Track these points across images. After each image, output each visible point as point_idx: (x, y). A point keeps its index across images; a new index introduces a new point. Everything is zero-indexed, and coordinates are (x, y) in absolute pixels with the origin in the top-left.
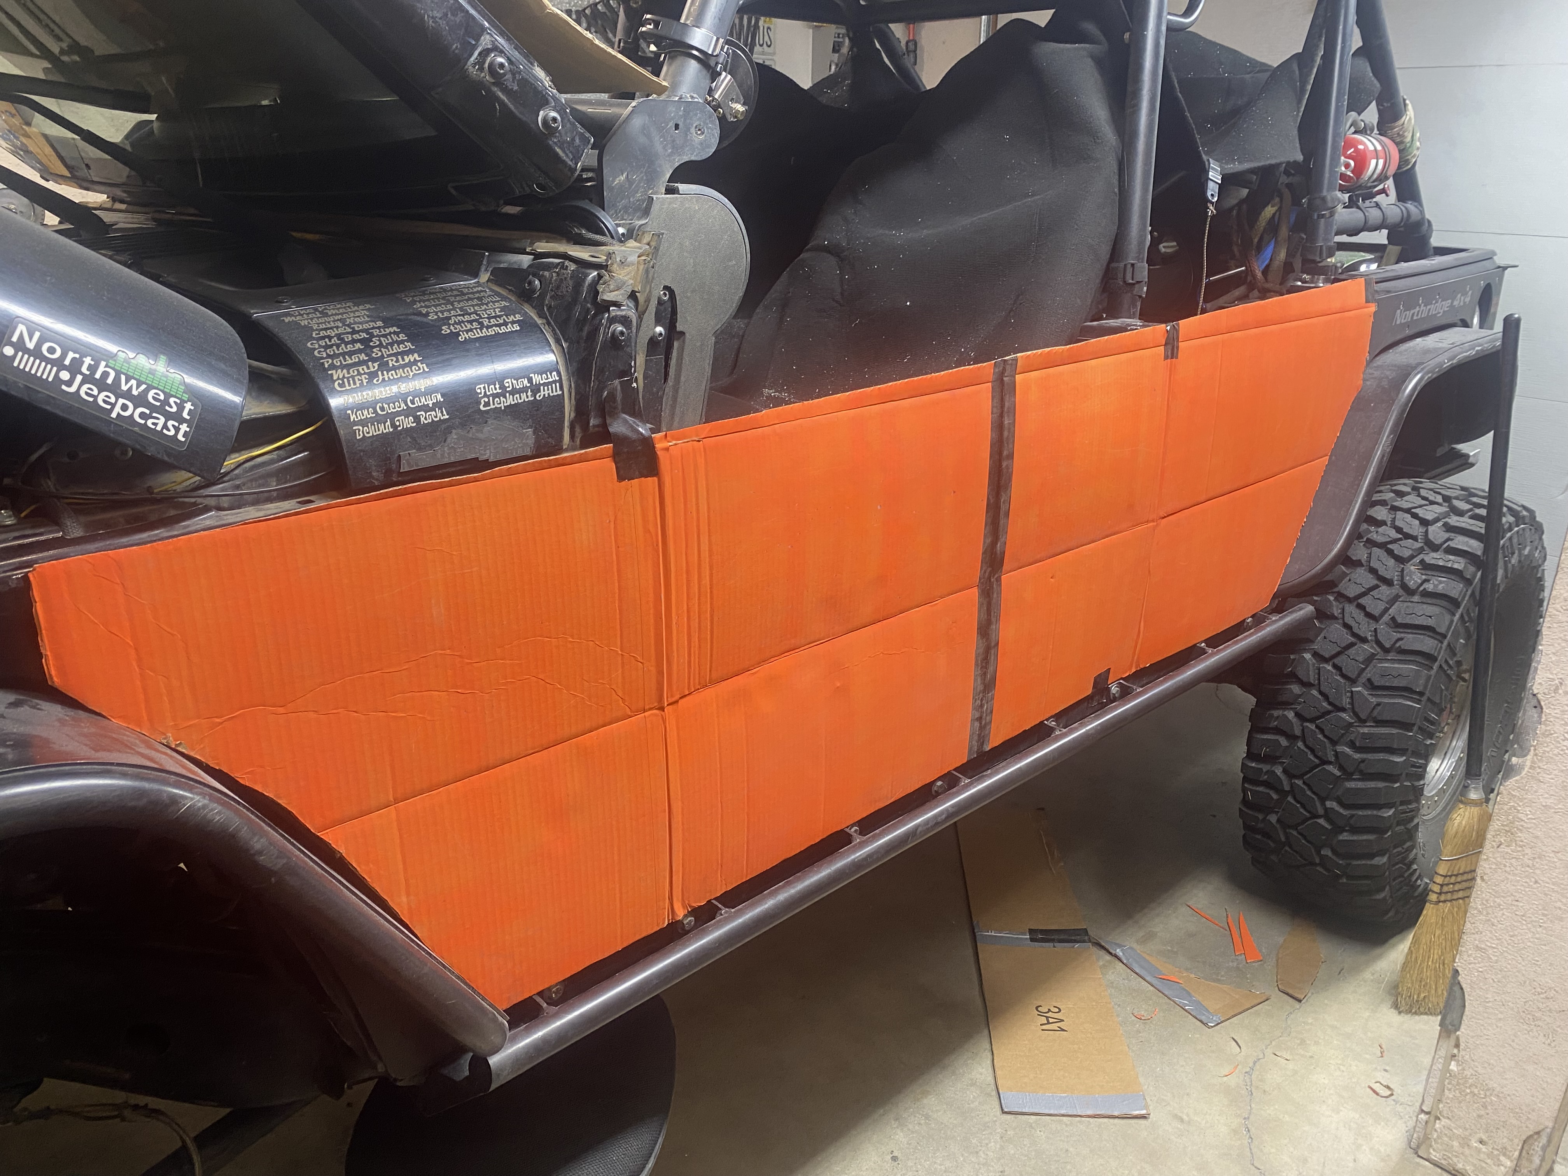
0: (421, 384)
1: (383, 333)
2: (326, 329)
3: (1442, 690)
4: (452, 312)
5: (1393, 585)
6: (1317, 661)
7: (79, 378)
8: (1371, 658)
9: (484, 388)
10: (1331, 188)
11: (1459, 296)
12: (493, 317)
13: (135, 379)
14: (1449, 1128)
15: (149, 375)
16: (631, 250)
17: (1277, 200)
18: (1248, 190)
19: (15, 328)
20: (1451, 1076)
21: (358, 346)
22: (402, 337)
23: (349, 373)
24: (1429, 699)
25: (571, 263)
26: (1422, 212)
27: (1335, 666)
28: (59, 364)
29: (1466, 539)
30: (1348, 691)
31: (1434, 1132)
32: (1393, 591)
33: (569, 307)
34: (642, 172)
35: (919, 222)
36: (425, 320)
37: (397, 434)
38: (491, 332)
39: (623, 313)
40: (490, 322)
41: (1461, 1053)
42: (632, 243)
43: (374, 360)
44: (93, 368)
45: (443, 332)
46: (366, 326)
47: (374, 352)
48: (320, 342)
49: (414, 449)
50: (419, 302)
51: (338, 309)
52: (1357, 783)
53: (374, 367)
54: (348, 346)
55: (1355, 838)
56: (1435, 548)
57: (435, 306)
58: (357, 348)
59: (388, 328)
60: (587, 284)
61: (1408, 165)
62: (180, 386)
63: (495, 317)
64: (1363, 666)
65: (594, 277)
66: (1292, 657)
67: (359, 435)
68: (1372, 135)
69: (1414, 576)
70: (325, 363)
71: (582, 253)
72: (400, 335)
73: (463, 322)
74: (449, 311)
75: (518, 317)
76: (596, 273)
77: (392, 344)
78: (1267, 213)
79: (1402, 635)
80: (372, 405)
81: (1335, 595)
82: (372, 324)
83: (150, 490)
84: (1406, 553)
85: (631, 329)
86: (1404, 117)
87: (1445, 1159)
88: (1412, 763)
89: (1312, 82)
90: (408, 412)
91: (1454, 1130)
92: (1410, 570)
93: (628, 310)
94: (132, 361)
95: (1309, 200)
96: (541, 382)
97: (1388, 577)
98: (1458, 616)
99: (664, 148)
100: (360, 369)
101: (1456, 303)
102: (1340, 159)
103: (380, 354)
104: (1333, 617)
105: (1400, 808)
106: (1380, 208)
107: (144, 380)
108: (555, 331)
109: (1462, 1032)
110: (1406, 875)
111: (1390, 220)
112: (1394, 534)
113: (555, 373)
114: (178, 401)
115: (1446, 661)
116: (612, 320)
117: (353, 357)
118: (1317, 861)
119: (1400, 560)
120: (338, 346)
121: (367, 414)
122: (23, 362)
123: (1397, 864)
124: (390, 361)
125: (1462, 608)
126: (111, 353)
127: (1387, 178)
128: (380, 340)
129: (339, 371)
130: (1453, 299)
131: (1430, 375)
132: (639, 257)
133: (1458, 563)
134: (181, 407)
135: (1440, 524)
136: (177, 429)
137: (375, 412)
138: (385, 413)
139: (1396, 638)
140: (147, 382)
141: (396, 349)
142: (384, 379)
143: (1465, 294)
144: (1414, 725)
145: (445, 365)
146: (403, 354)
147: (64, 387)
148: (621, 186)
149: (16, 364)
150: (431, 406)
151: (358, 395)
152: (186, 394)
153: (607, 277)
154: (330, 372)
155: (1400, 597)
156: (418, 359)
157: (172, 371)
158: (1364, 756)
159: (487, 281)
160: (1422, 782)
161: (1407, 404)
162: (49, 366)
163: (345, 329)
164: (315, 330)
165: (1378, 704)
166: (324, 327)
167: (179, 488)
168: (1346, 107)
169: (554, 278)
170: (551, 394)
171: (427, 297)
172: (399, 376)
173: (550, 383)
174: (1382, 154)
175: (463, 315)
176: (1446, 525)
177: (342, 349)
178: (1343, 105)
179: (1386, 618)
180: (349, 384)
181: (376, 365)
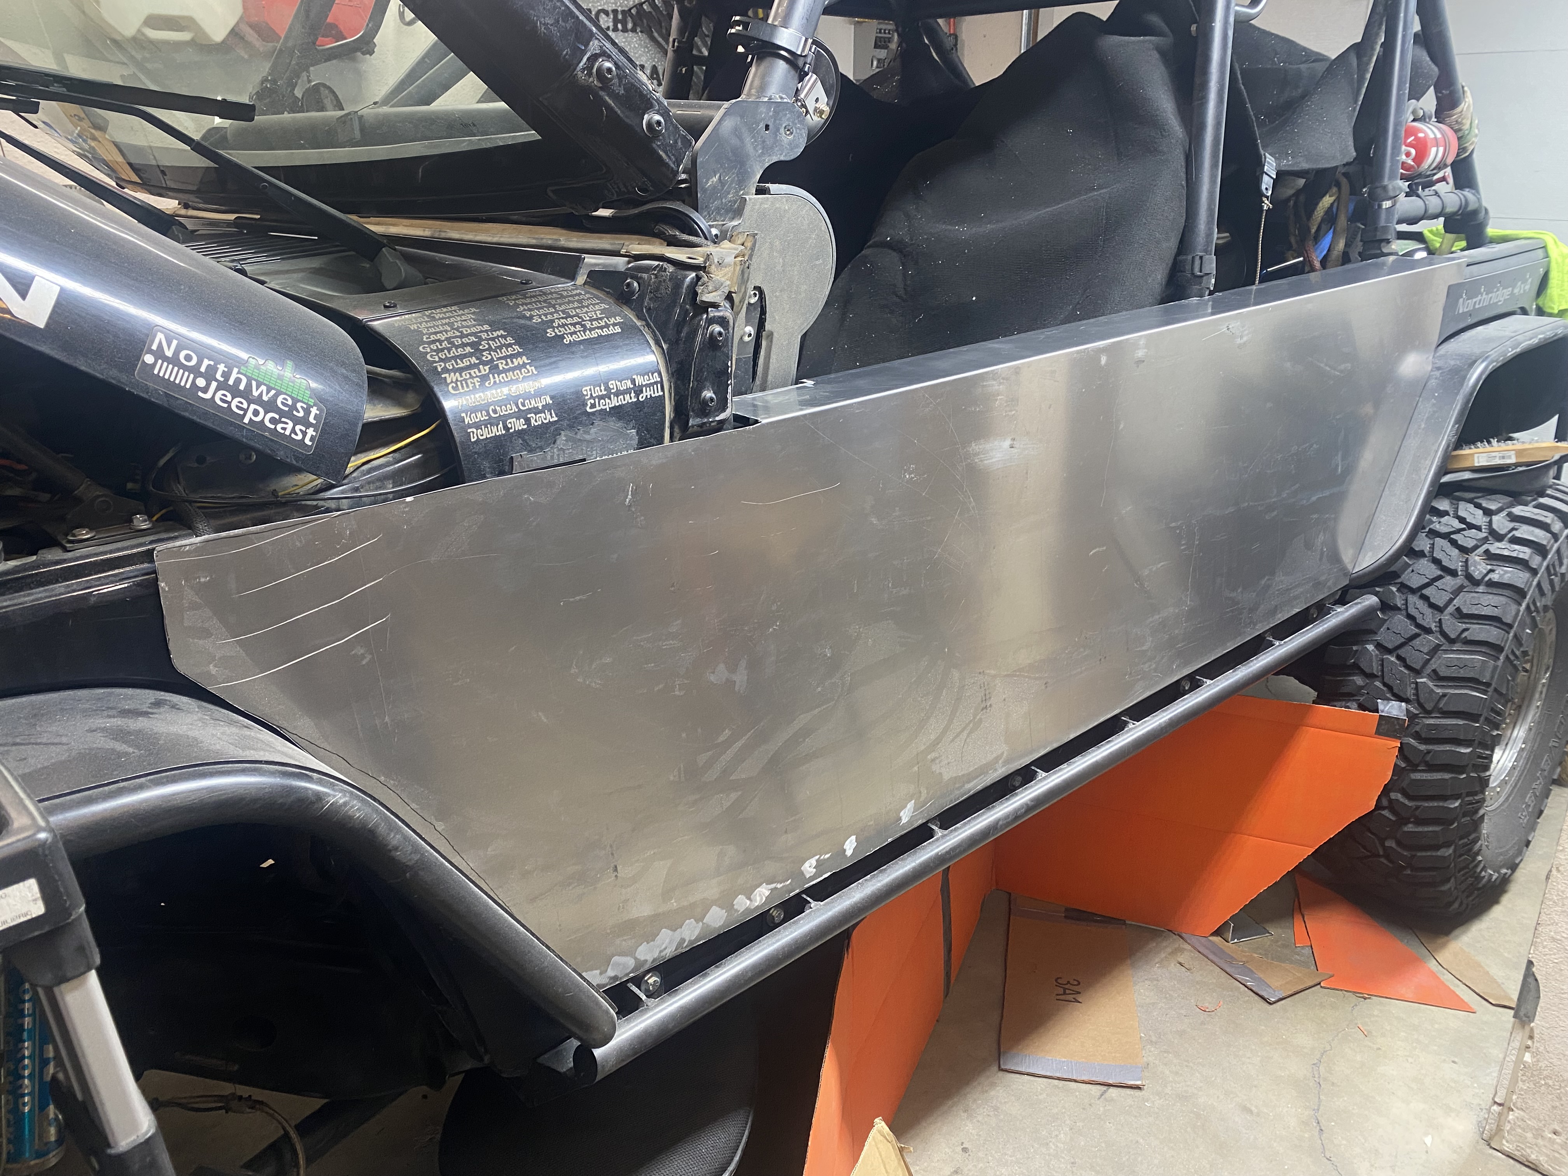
0: (529, 386)
1: (491, 336)
2: (436, 333)
3: (1508, 680)
4: (555, 315)
5: (1457, 575)
6: (1380, 653)
7: (214, 385)
8: (1436, 649)
9: (590, 390)
10: (1392, 177)
11: (1519, 283)
12: (595, 320)
13: (265, 385)
14: (1522, 1120)
15: (278, 381)
16: (726, 252)
17: (1334, 190)
18: (1304, 180)
19: (155, 336)
20: (1525, 1067)
21: (468, 349)
22: (510, 340)
23: (461, 376)
24: (1496, 690)
25: (669, 265)
26: (1479, 200)
27: (1399, 657)
28: (195, 371)
29: (1531, 528)
30: (1413, 683)
31: (1507, 1124)
32: (1458, 581)
33: (669, 310)
34: (733, 174)
35: (982, 217)
36: (528, 323)
37: (509, 437)
38: (594, 334)
39: (721, 314)
40: (592, 325)
41: (1535, 1044)
42: (726, 244)
43: (485, 363)
44: (226, 375)
45: (548, 335)
46: (474, 330)
47: (483, 355)
48: (432, 346)
49: (525, 450)
50: (522, 305)
51: (444, 313)
52: (1422, 774)
53: (485, 370)
54: (459, 350)
55: (1420, 829)
56: (1499, 538)
57: (538, 309)
58: (467, 351)
59: (495, 331)
60: (685, 286)
61: (1465, 153)
62: (306, 391)
63: (596, 319)
64: (1428, 657)
65: (693, 278)
66: (1355, 648)
67: (474, 437)
68: (1431, 122)
69: (1479, 566)
70: (438, 367)
71: (679, 254)
72: (508, 339)
73: (567, 325)
74: (552, 314)
75: (619, 319)
76: (694, 275)
77: (500, 347)
78: (1325, 203)
79: (1468, 626)
80: (484, 408)
81: (1398, 586)
82: (479, 328)
83: (274, 493)
84: (1470, 544)
85: (728, 330)
86: (1463, 104)
87: (1518, 1150)
88: (1478, 754)
89: (1371, 70)
90: (520, 414)
91: (1527, 1121)
92: (1475, 561)
93: (725, 311)
94: (262, 367)
95: (1370, 189)
96: (644, 383)
97: (1452, 567)
98: (1524, 605)
99: (755, 148)
100: (472, 372)
101: (1516, 291)
102: (1400, 148)
103: (490, 357)
104: (1396, 608)
105: (1467, 799)
106: (1439, 196)
107: (273, 386)
108: (655, 333)
109: (1537, 1023)
110: (1471, 866)
111: (1449, 210)
112: (1457, 525)
113: (656, 374)
114: (305, 406)
115: (1513, 652)
116: (711, 321)
117: (464, 360)
118: (1381, 853)
119: (1464, 550)
120: (449, 350)
121: (481, 417)
122: (164, 370)
123: (1463, 855)
124: (500, 364)
125: (1528, 597)
126: (243, 360)
127: (1445, 166)
128: (488, 344)
129: (452, 374)
130: (1514, 287)
131: (1495, 364)
132: (735, 258)
133: (1524, 552)
134: (307, 412)
135: (1504, 513)
136: (304, 434)
137: (488, 414)
138: (498, 415)
139: (1461, 629)
140: (276, 387)
141: (504, 352)
142: (495, 382)
143: (1524, 281)
144: (1481, 715)
145: (553, 367)
146: (512, 357)
147: (200, 394)
148: (714, 187)
149: (156, 372)
150: (540, 408)
151: (471, 398)
152: (312, 398)
153: (705, 279)
154: (443, 376)
155: (1465, 587)
156: (526, 361)
157: (298, 376)
158: (1430, 747)
159: (584, 284)
160: (1488, 774)
161: (1471, 394)
162: (186, 374)
163: (454, 333)
164: (424, 335)
165: (1444, 695)
166: (434, 330)
167: (302, 491)
168: (1407, 95)
169: (653, 280)
170: (653, 396)
171: (528, 300)
172: (509, 379)
173: (652, 384)
174: (1442, 142)
175: (566, 318)
176: (1510, 515)
177: (453, 353)
178: (1404, 94)
179: (1451, 609)
180: (462, 387)
181: (487, 368)
